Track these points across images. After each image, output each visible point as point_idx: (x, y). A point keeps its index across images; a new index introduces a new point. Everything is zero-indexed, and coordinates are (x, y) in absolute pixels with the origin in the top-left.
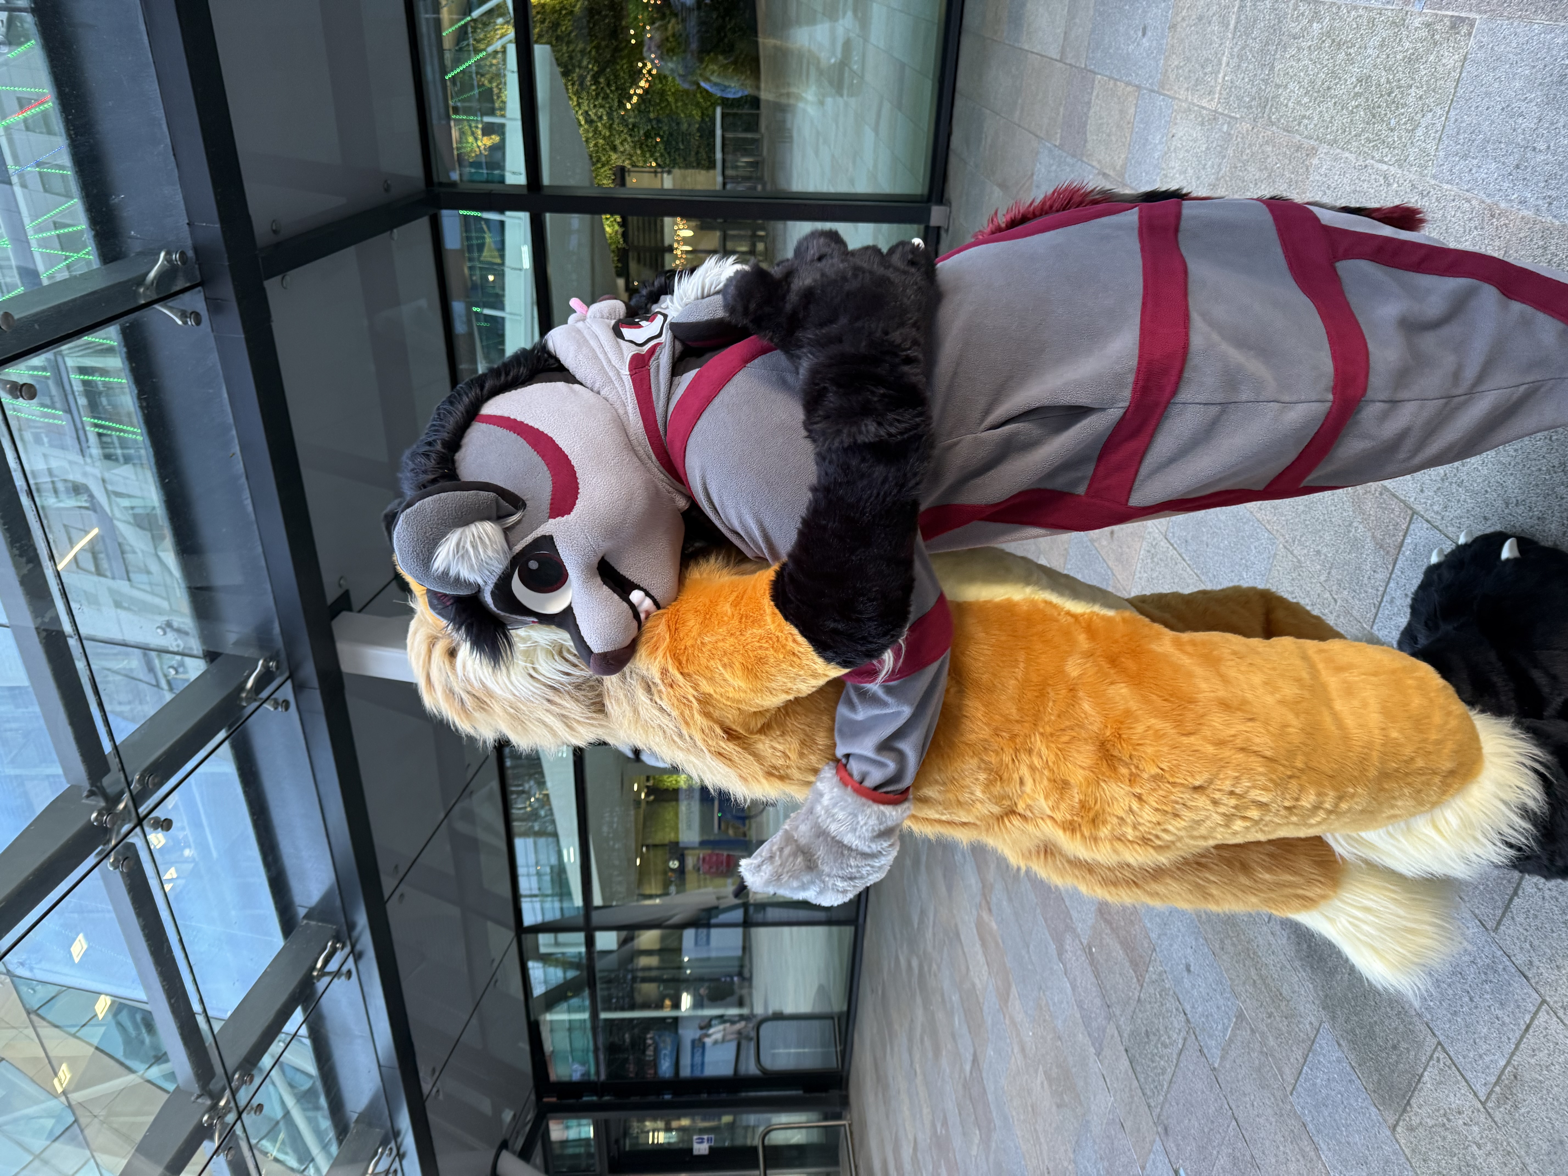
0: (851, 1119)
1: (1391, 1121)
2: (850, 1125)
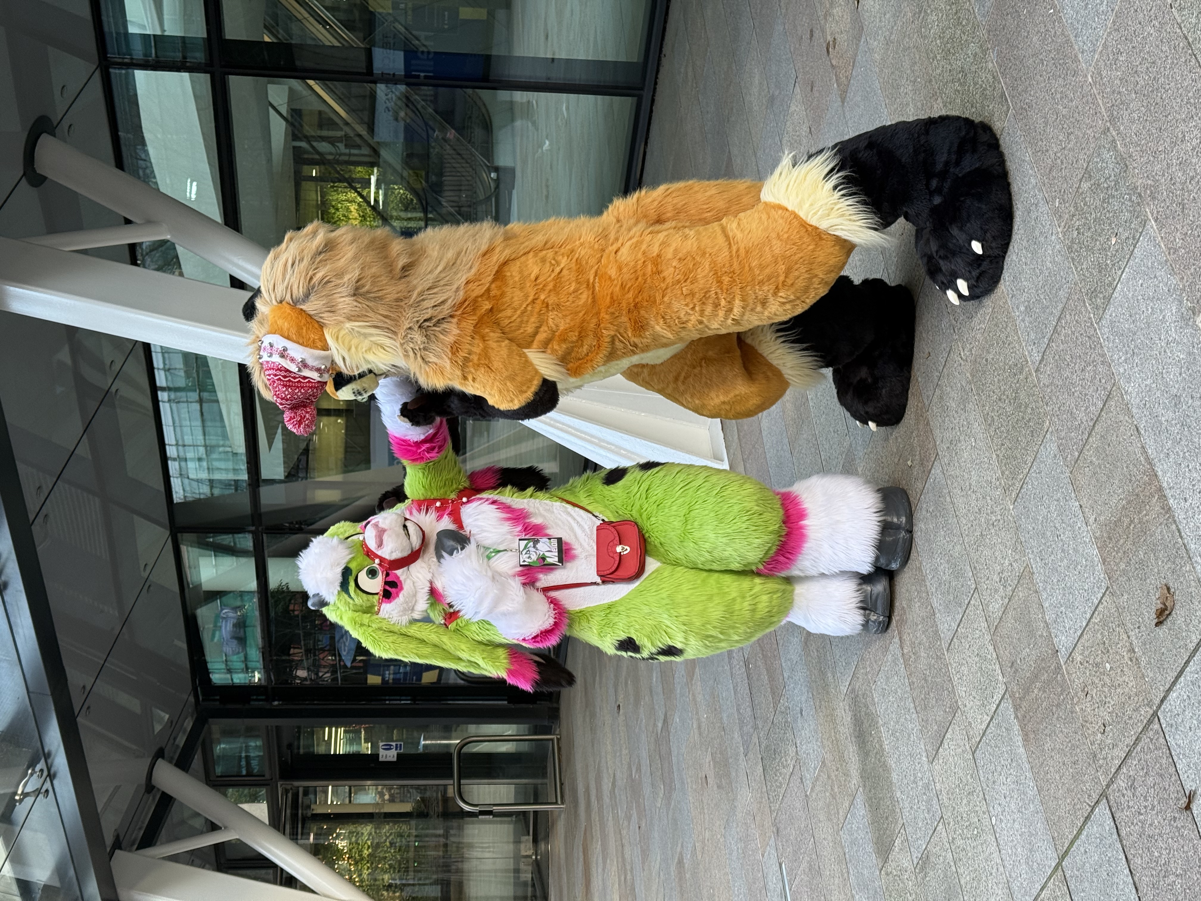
0: (560, 735)
1: (880, 866)
2: (558, 740)
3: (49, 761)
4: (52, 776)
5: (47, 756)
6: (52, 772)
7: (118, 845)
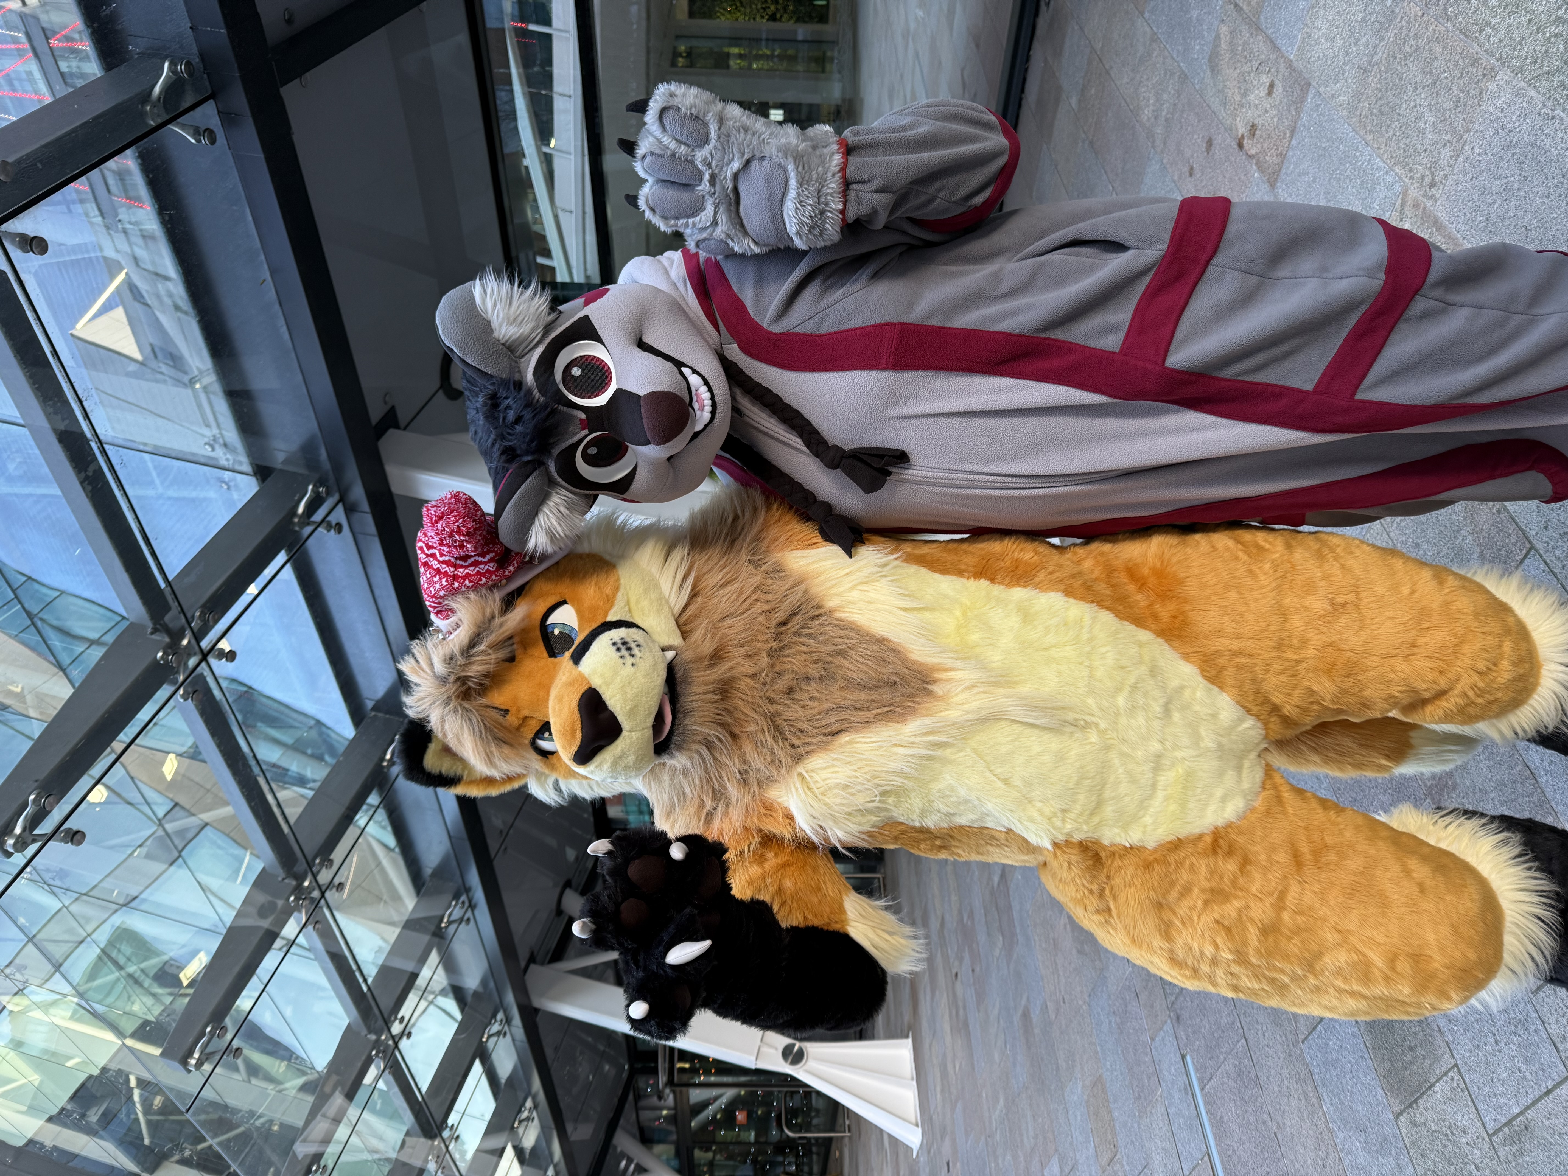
1: (1397, 1108)
3: (470, 894)
4: (472, 906)
5: (468, 890)
6: (473, 902)
7: (532, 960)
